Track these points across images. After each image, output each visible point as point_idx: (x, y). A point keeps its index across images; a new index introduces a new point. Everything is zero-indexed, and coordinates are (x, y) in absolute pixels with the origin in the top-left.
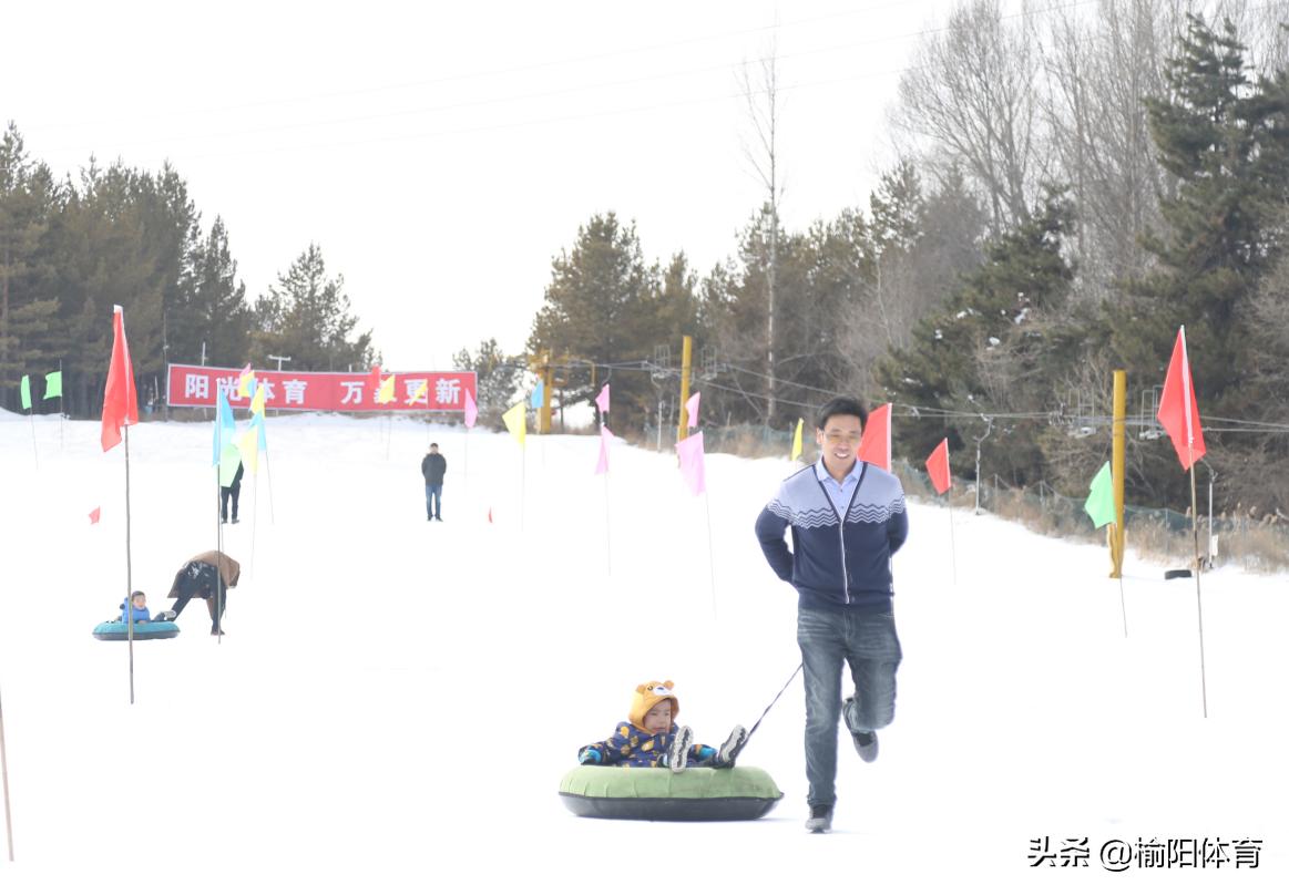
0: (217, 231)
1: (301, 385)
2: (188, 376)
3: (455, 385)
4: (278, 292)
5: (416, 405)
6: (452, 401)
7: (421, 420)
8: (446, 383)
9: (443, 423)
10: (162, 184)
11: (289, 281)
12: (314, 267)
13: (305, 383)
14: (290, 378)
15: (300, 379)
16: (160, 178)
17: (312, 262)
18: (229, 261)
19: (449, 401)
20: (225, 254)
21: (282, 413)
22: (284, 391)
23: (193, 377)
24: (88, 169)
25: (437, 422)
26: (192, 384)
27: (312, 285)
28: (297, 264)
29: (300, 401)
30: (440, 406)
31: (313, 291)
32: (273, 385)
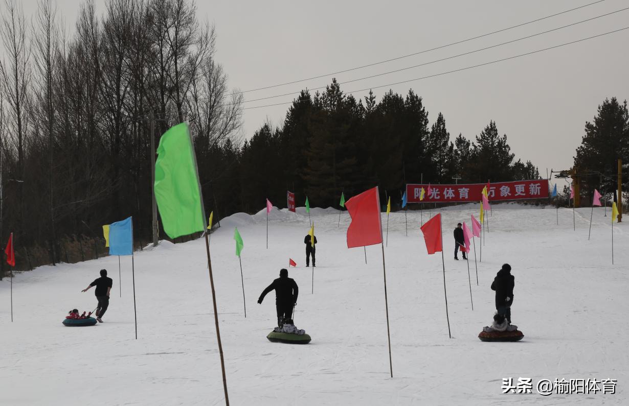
0: (441, 120)
1: (467, 190)
2: (415, 189)
3: (538, 186)
4: (477, 146)
5: (519, 196)
6: (537, 193)
7: (522, 203)
8: (534, 185)
9: (533, 204)
10: (409, 101)
11: (481, 140)
12: (493, 133)
13: (468, 189)
14: (461, 187)
15: (466, 187)
16: (408, 98)
17: (491, 130)
18: (446, 133)
19: (536, 193)
20: (444, 130)
21: (458, 204)
22: (459, 194)
23: (417, 189)
24: (369, 98)
25: (530, 204)
26: (417, 192)
27: (492, 141)
28: (484, 132)
29: (467, 197)
30: (531, 196)
31: (493, 143)
32: (453, 191)
